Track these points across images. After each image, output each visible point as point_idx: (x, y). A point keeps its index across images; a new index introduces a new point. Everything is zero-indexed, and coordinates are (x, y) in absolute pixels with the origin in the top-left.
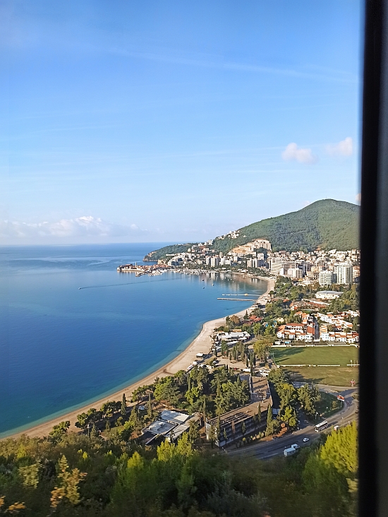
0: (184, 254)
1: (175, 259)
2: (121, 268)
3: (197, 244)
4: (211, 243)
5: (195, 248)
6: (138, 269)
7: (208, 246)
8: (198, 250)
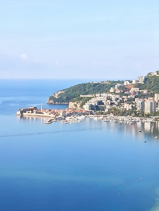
0: (104, 95)
1: (93, 102)
2: (22, 112)
3: (123, 82)
4: (141, 82)
5: (119, 88)
6: (45, 114)
7: (138, 86)
8: (124, 90)
